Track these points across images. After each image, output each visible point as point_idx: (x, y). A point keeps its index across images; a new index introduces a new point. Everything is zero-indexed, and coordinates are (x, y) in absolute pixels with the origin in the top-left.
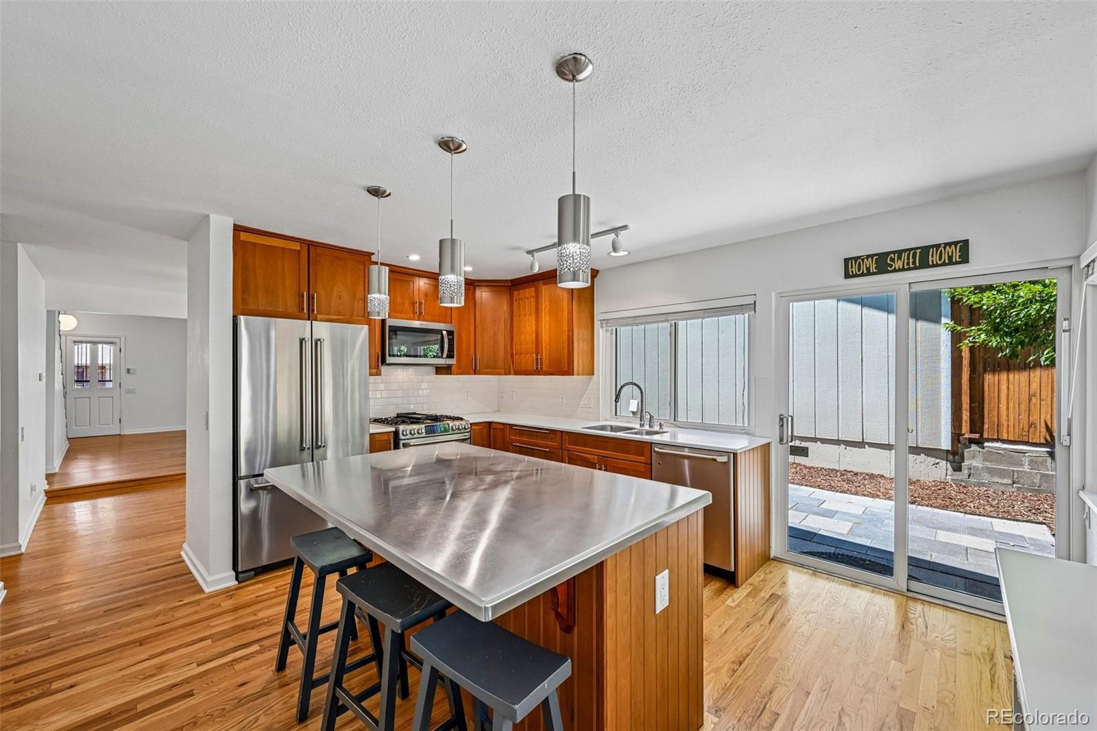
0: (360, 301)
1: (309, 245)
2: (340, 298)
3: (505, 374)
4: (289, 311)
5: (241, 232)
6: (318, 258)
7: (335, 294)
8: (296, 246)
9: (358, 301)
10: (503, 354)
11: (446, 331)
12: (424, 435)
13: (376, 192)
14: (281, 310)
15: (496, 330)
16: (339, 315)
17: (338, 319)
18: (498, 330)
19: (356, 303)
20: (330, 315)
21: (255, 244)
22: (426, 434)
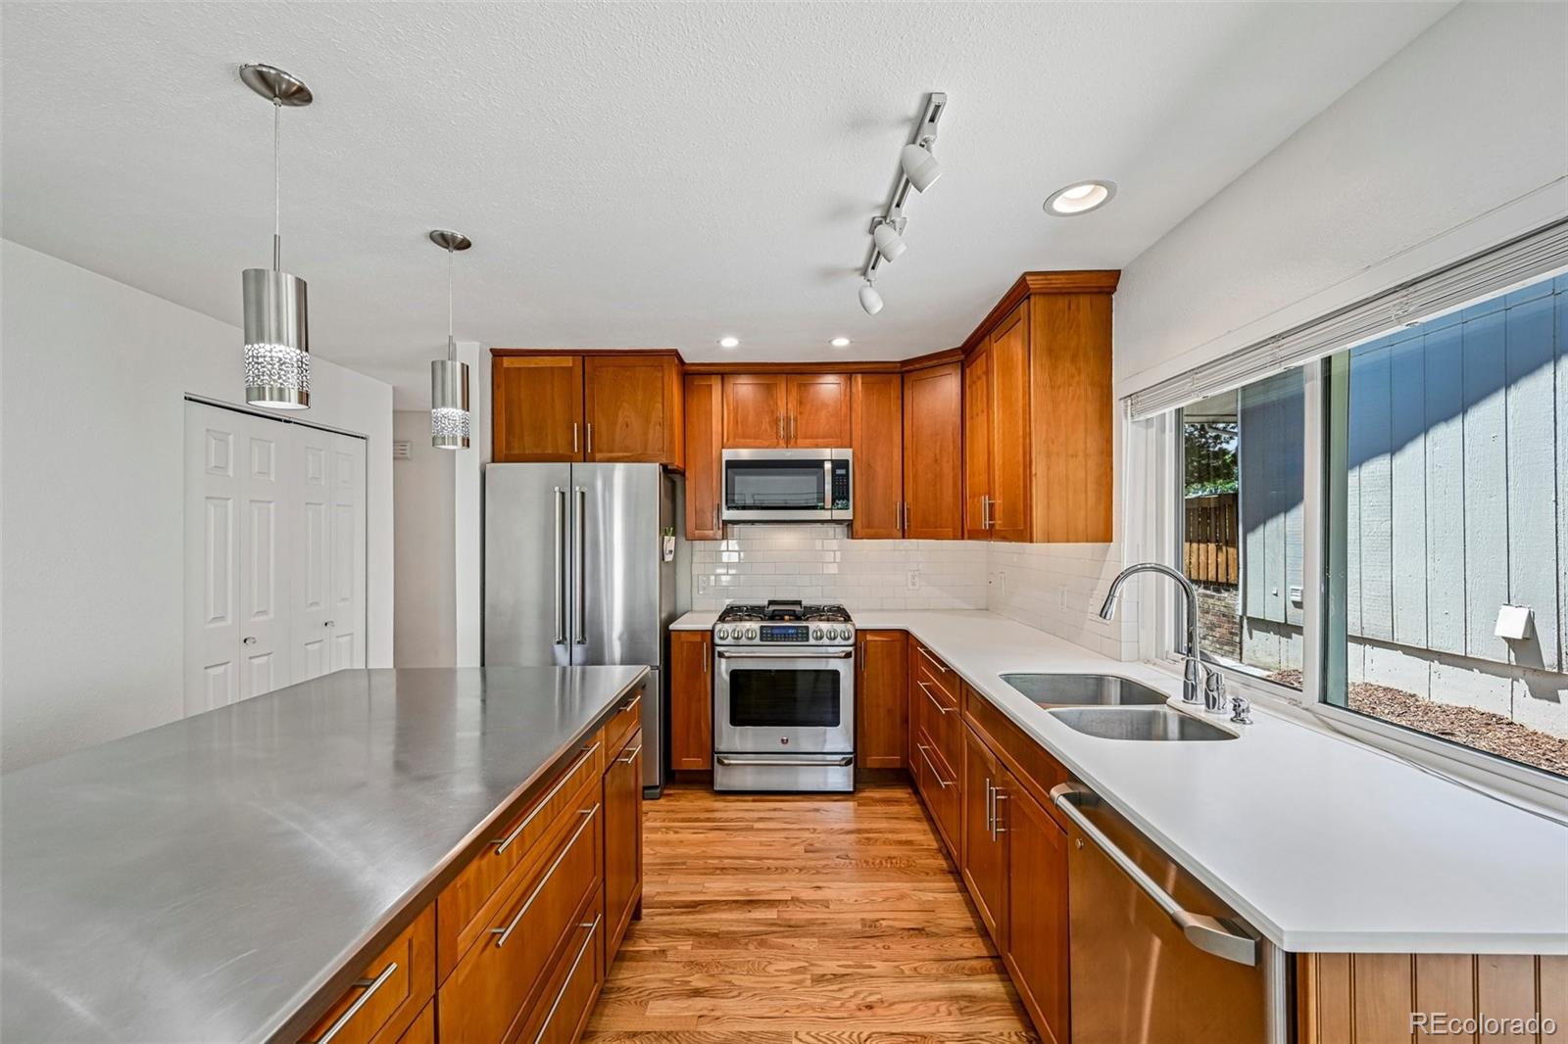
0: (658, 427)
1: (584, 357)
2: (627, 426)
3: (955, 538)
4: (561, 452)
5: (505, 358)
6: (597, 373)
7: (620, 420)
8: (567, 362)
9: (655, 426)
10: (951, 499)
11: (832, 461)
12: (757, 641)
13: (445, 241)
14: (550, 452)
15: (938, 451)
16: (626, 451)
17: (624, 457)
18: (941, 451)
19: (651, 431)
20: (612, 451)
21: (519, 369)
22: (761, 640)
